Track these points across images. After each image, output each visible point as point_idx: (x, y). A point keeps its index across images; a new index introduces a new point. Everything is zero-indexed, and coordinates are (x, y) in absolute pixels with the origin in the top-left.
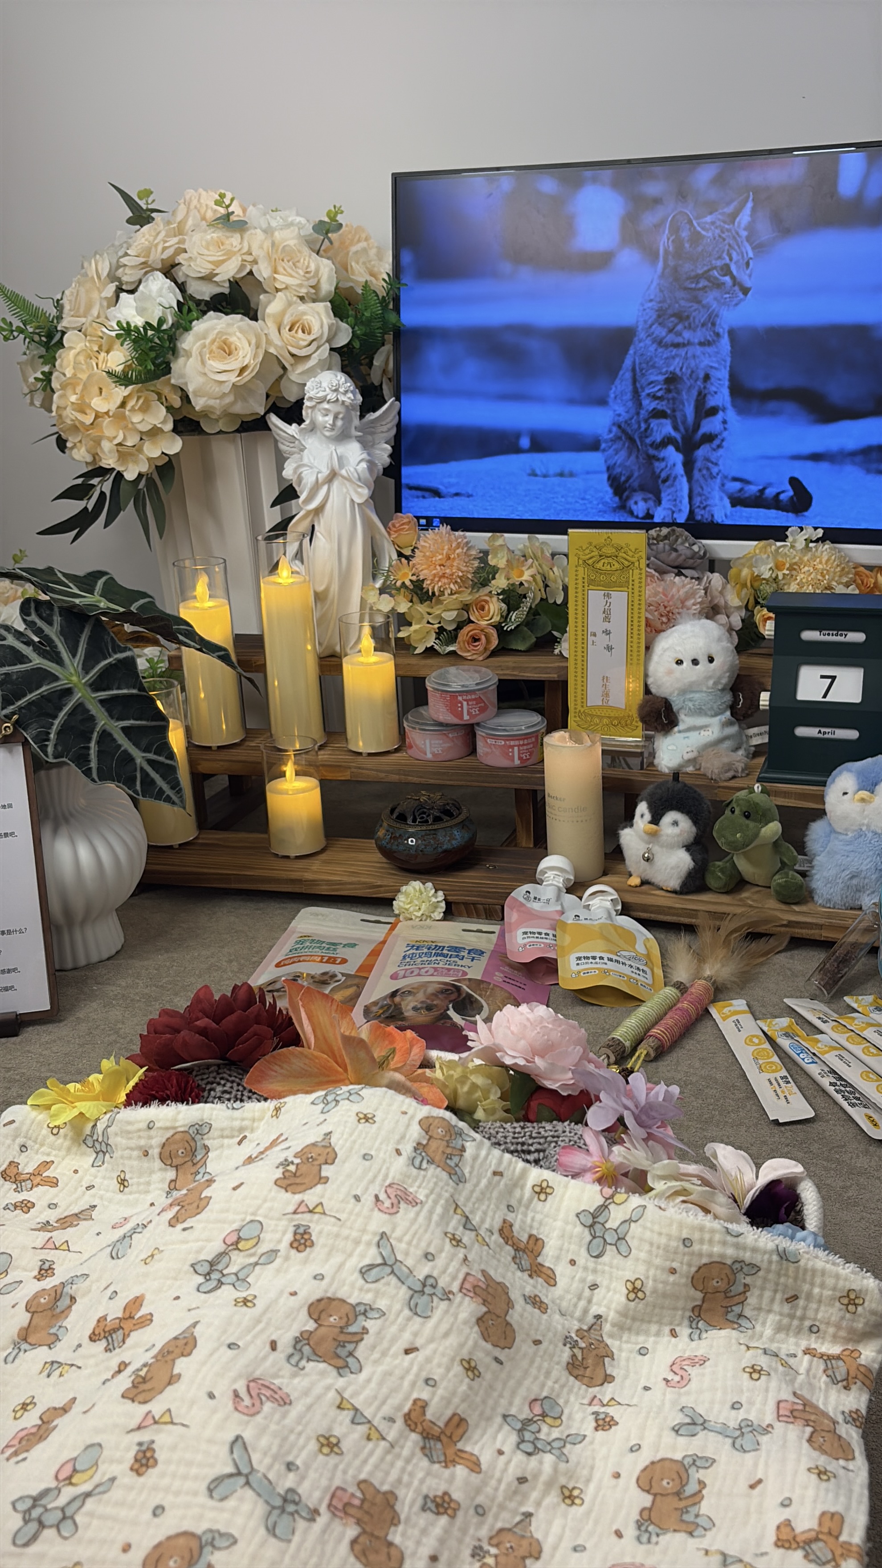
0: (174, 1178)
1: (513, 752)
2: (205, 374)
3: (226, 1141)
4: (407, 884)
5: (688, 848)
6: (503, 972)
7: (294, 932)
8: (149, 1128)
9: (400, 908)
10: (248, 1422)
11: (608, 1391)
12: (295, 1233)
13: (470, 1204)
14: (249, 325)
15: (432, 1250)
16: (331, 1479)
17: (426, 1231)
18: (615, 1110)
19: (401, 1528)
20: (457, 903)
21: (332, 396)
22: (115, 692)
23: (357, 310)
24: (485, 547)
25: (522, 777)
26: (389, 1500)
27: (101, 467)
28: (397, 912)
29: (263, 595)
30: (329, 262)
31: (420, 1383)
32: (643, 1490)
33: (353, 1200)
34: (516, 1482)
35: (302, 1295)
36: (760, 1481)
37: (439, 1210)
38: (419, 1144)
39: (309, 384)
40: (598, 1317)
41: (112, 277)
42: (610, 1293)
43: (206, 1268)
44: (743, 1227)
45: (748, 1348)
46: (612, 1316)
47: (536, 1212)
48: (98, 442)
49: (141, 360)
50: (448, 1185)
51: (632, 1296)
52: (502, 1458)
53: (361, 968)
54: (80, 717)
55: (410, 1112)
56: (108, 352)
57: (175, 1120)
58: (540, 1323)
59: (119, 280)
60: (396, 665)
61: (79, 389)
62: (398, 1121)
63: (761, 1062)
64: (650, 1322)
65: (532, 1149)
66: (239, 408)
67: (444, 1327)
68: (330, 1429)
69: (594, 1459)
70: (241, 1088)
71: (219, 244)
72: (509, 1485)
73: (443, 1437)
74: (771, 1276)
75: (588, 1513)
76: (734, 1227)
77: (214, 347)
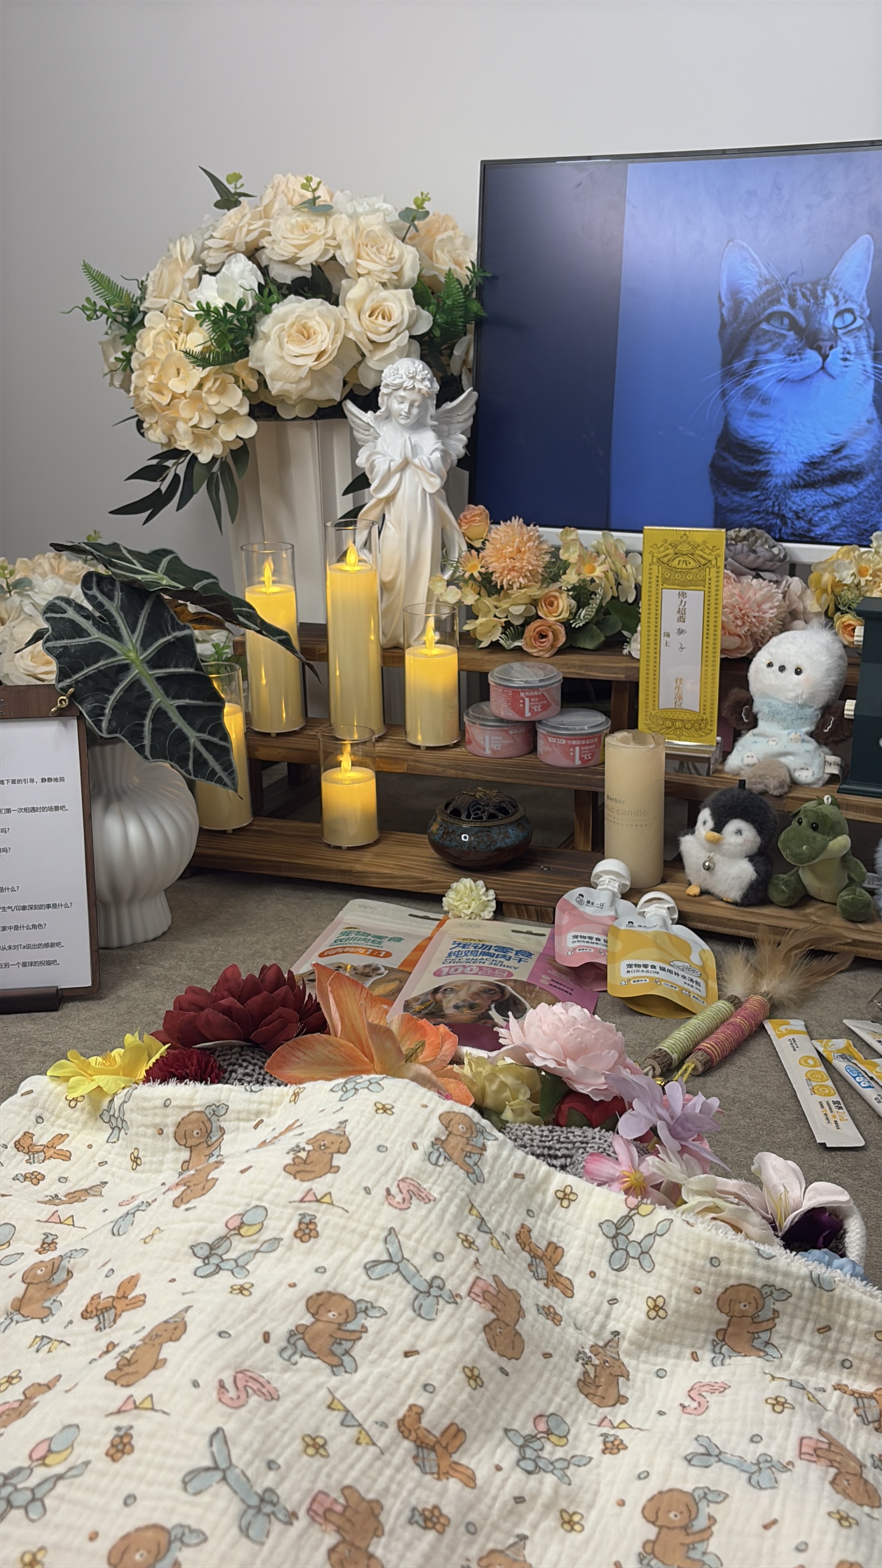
0: (187, 1158)
1: (574, 752)
2: (283, 358)
3: (242, 1124)
4: (458, 881)
5: (751, 858)
6: (549, 975)
7: (340, 923)
8: (166, 1106)
9: (450, 904)
10: (230, 1415)
11: (620, 1413)
12: (300, 1223)
13: (487, 1206)
14: (329, 310)
15: (441, 1250)
16: (314, 1482)
17: (437, 1230)
18: (649, 1120)
19: (384, 1540)
20: (508, 904)
21: (409, 384)
22: (172, 670)
23: (438, 298)
24: (558, 542)
25: (581, 778)
26: (374, 1509)
27: (176, 449)
28: (446, 909)
29: (328, 583)
30: (414, 249)
31: (418, 1388)
32: (648, 1521)
33: (363, 1192)
34: (512, 1502)
35: (300, 1287)
36: (775, 1522)
37: (453, 1209)
38: (437, 1139)
39: (386, 371)
40: (616, 1333)
41: (196, 259)
42: (630, 1309)
43: (205, 1251)
44: (776, 1249)
45: (773, 1378)
46: (630, 1333)
47: (556, 1218)
48: (173, 422)
49: (219, 342)
50: (464, 1183)
51: (653, 1314)
52: (500, 1475)
53: (405, 963)
54: (136, 694)
55: (431, 1105)
56: (187, 333)
57: (192, 1099)
58: (552, 1335)
59: (203, 262)
60: (459, 660)
61: (156, 370)
62: (417, 1115)
63: (814, 1084)
64: (670, 1343)
65: (559, 1154)
66: (315, 394)
67: (448, 1331)
68: (318, 1429)
69: (598, 1483)
70: (262, 1072)
71: (304, 228)
72: (505, 1504)
73: (437, 1447)
74: (802, 1303)
75: (587, 1542)
76: (765, 1249)
77: (293, 331)
